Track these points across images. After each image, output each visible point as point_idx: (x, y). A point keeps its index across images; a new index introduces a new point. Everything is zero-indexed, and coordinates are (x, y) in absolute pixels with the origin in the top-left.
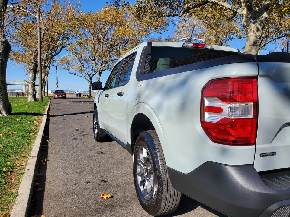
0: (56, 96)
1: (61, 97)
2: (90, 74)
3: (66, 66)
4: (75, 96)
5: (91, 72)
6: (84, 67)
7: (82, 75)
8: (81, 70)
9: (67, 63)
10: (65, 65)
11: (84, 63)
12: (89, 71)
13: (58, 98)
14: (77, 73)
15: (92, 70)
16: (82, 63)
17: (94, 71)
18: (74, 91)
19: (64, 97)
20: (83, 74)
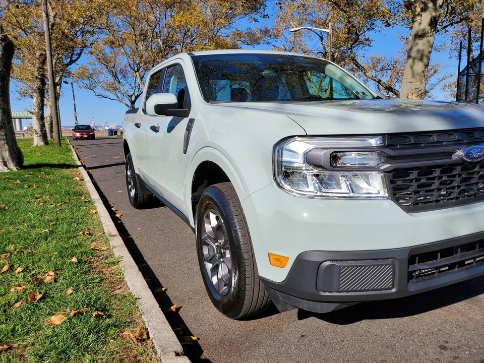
0: (78, 135)
1: (86, 136)
2: (132, 96)
3: (88, 82)
4: (106, 135)
5: (133, 91)
6: (119, 82)
7: (118, 97)
8: (115, 89)
9: (90, 77)
10: (86, 82)
11: (120, 76)
12: (128, 89)
13: (82, 138)
14: (107, 94)
15: (134, 89)
16: (115, 76)
17: (137, 90)
18: (102, 127)
19: (92, 137)
20: (119, 95)
